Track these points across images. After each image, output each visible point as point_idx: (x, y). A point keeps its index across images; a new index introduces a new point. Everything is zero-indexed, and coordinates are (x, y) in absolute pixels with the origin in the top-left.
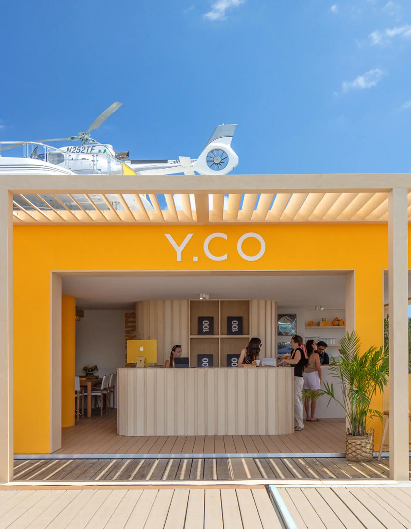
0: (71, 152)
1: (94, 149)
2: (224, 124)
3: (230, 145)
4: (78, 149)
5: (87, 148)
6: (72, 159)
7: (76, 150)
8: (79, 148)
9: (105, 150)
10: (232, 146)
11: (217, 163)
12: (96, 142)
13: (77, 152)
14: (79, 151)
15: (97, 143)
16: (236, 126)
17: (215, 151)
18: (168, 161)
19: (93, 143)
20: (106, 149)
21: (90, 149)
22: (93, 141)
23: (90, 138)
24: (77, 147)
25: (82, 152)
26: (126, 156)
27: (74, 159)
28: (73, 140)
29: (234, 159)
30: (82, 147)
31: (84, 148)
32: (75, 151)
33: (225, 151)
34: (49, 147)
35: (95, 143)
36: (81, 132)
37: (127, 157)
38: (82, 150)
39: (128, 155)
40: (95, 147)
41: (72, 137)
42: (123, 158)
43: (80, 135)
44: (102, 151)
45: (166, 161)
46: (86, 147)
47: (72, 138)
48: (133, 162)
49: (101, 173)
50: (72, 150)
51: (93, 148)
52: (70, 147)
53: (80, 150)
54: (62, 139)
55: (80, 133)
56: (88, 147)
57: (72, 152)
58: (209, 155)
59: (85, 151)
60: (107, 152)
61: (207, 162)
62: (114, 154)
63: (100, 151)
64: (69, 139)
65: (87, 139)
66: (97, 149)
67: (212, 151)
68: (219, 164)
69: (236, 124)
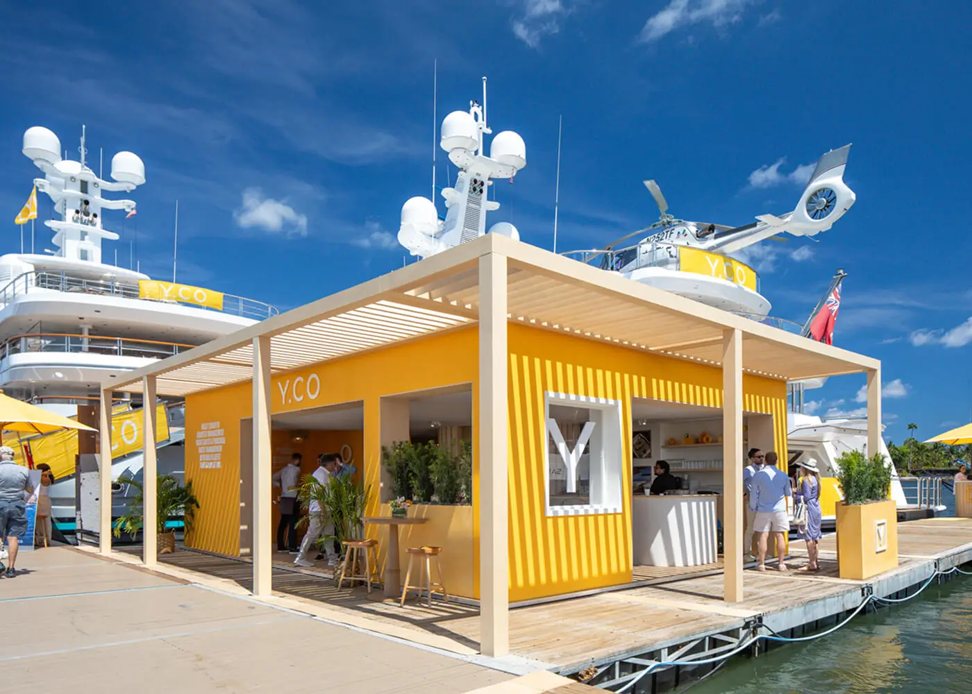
2: (831, 150)
3: (840, 177)
5: (666, 234)
6: (646, 252)
7: (655, 239)
8: (659, 236)
9: (685, 231)
10: (845, 180)
11: (821, 208)
13: (655, 241)
14: (658, 239)
16: (851, 146)
17: (818, 192)
20: (687, 230)
21: (669, 233)
22: (679, 221)
23: (673, 220)
24: (656, 235)
25: (660, 240)
28: (655, 228)
29: (846, 196)
30: (661, 234)
31: (663, 235)
33: (834, 190)
38: (661, 237)
40: (675, 229)
41: (653, 224)
44: (681, 232)
45: (754, 225)
47: (654, 226)
50: (651, 240)
51: (673, 231)
52: (649, 238)
54: (646, 229)
55: (660, 218)
56: (667, 232)
57: (651, 242)
58: (810, 201)
59: (664, 237)
60: (687, 232)
61: (808, 211)
62: (695, 233)
63: (679, 233)
64: (651, 227)
65: (669, 223)
66: (675, 232)
67: (815, 194)
68: (824, 208)
69: (851, 144)
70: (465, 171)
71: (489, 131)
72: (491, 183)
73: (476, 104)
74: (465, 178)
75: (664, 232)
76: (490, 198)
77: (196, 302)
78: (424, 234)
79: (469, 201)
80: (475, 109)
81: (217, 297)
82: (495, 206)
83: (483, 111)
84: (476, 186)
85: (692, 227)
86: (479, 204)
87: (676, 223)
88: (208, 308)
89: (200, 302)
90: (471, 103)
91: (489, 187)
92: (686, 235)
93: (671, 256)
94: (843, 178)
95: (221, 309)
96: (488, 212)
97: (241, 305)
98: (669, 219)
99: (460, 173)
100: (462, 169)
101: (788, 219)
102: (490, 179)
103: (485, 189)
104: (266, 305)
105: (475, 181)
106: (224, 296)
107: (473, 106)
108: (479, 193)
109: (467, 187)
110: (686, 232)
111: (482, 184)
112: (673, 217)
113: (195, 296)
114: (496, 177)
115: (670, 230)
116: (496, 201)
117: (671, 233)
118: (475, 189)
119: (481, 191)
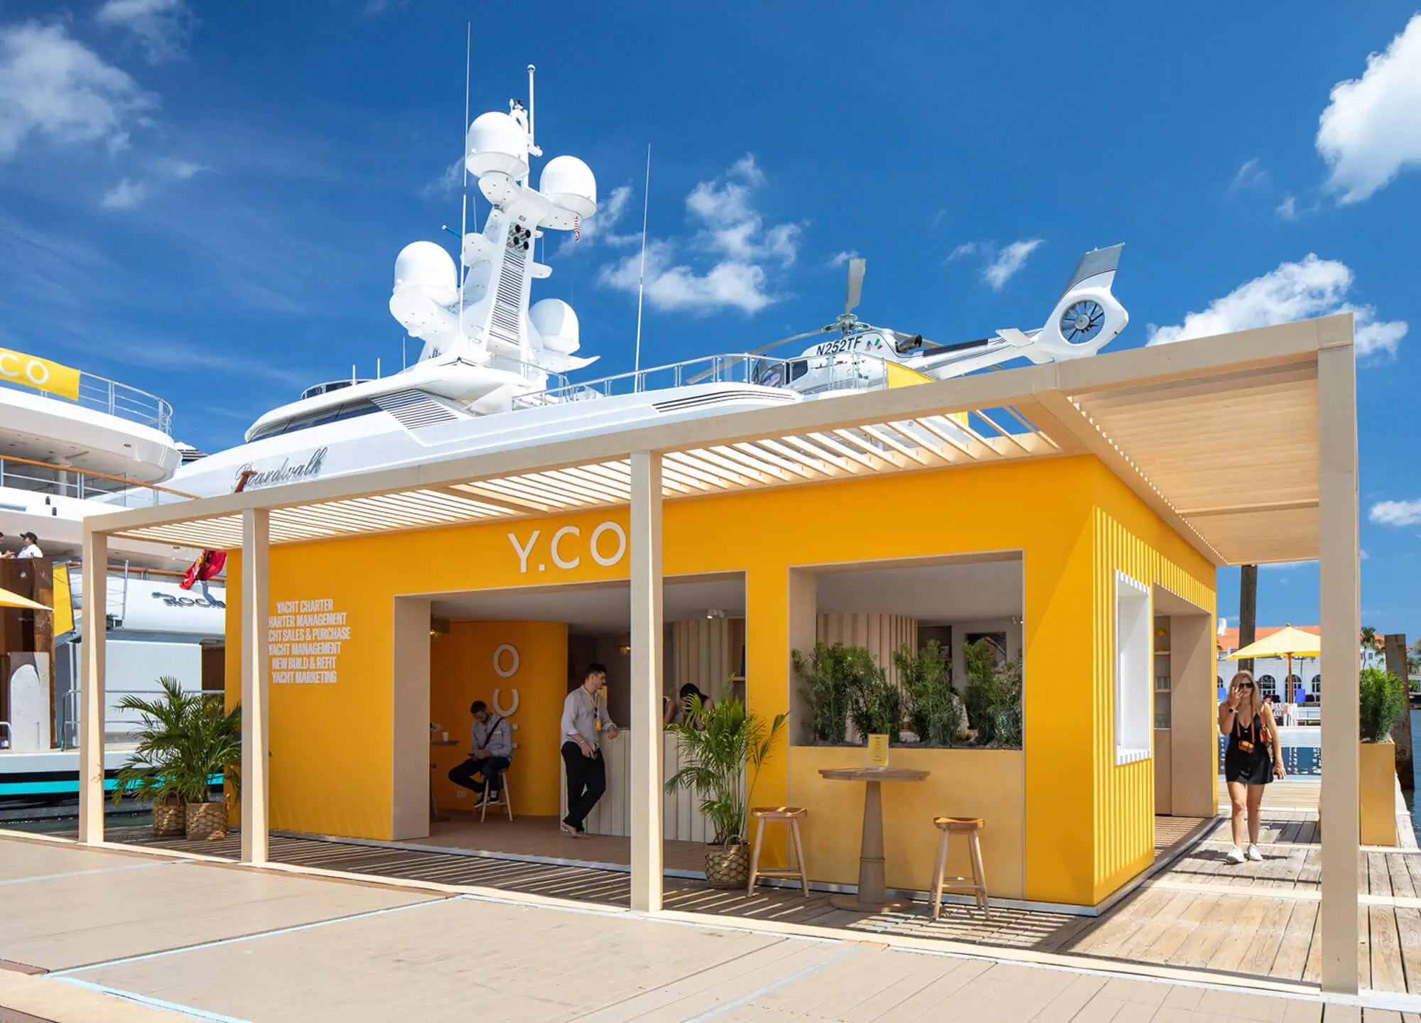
0: (824, 353)
1: (859, 342)
2: (1096, 249)
3: (1109, 287)
4: (834, 347)
5: (848, 342)
6: (821, 367)
7: (832, 349)
8: (837, 344)
9: (878, 340)
10: (1115, 292)
11: (1083, 328)
12: (870, 327)
13: (833, 351)
14: (836, 348)
15: (873, 328)
16: (1123, 247)
17: (1077, 305)
18: (989, 340)
19: (865, 329)
20: (881, 339)
21: (854, 341)
22: (867, 326)
23: (857, 323)
24: (833, 343)
25: (840, 350)
26: (913, 345)
27: (823, 365)
28: (830, 331)
29: (1117, 315)
30: (841, 341)
31: (844, 343)
32: (830, 351)
33: (1100, 303)
34: (753, 358)
35: (868, 329)
36: (839, 314)
37: (918, 345)
38: (840, 346)
39: (918, 341)
40: (861, 337)
41: (827, 326)
42: (910, 348)
43: (839, 320)
44: (873, 343)
45: (985, 342)
46: (847, 340)
47: (828, 329)
48: (926, 354)
49: (870, 385)
50: (825, 350)
51: (859, 340)
52: (822, 345)
53: (837, 346)
55: (839, 318)
56: (850, 340)
57: (826, 353)
58: (1066, 316)
59: (846, 348)
60: (882, 342)
61: (1063, 329)
62: (893, 345)
63: (869, 343)
64: (823, 330)
65: (851, 326)
66: (864, 341)
67: (1073, 307)
68: (1086, 328)
69: (1124, 243)
70: (502, 210)
71: (538, 152)
72: (540, 234)
73: (519, 106)
74: (501, 222)
75: (846, 339)
76: (537, 259)
77: (29, 380)
78: (437, 303)
79: (507, 259)
80: (518, 112)
81: (70, 376)
82: (545, 271)
83: (528, 118)
84: (519, 236)
85: (888, 337)
86: (521, 265)
87: (860, 328)
88: (51, 396)
89: (37, 382)
90: (512, 102)
91: (537, 241)
92: (880, 347)
93: (860, 376)
94: (1111, 289)
95: (76, 400)
96: (534, 280)
97: (112, 396)
98: (852, 322)
99: (494, 212)
100: (497, 206)
101: (1035, 338)
102: (538, 228)
103: (531, 241)
104: (155, 398)
105: (518, 229)
106: (82, 375)
107: (514, 108)
108: (523, 248)
109: (504, 235)
110: (879, 343)
111: (528, 234)
112: (857, 318)
113: (29, 373)
114: (547, 226)
115: (855, 336)
116: (545, 264)
117: (857, 342)
118: (516, 241)
119: (526, 245)
